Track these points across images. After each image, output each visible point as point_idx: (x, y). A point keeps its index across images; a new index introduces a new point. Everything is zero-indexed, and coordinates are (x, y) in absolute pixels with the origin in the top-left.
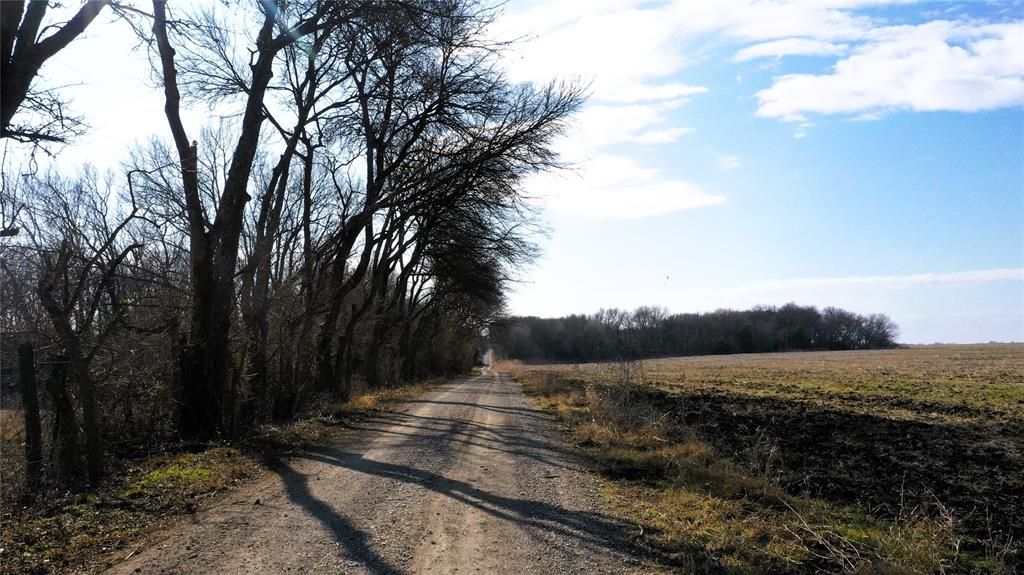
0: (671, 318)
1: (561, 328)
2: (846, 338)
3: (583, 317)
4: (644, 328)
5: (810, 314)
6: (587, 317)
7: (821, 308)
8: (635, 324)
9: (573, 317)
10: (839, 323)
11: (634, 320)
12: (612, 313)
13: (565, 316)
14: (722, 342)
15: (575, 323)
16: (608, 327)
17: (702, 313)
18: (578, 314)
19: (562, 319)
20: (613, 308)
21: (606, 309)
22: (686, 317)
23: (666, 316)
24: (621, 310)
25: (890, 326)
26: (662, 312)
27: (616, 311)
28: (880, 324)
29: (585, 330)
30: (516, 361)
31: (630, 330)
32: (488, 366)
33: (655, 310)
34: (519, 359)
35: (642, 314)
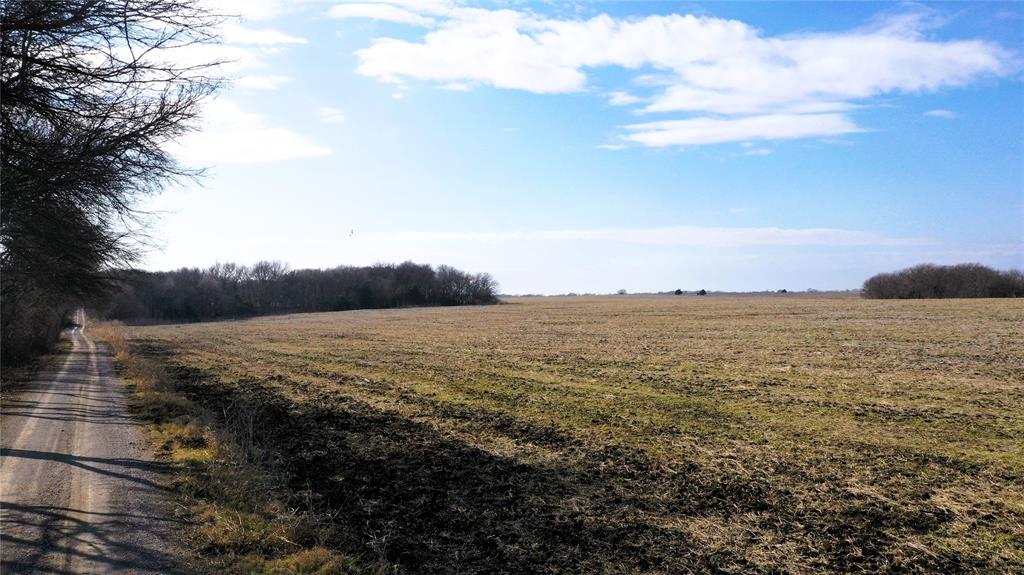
0: (293, 273)
1: (171, 283)
2: (456, 294)
3: (196, 271)
4: (263, 281)
5: (424, 272)
6: (201, 271)
7: (435, 267)
8: (253, 278)
9: (185, 271)
10: (450, 280)
11: (252, 275)
12: (229, 267)
13: (175, 269)
14: (342, 298)
15: (187, 278)
16: (224, 281)
17: (323, 268)
18: (190, 267)
19: (171, 274)
20: (230, 263)
21: (223, 263)
22: (308, 272)
23: (287, 271)
24: (239, 265)
25: (493, 283)
26: (283, 267)
27: (233, 266)
28: (485, 281)
29: (199, 286)
30: (116, 322)
31: (249, 283)
32: (80, 326)
33: (275, 265)
34: (120, 319)
35: (262, 268)
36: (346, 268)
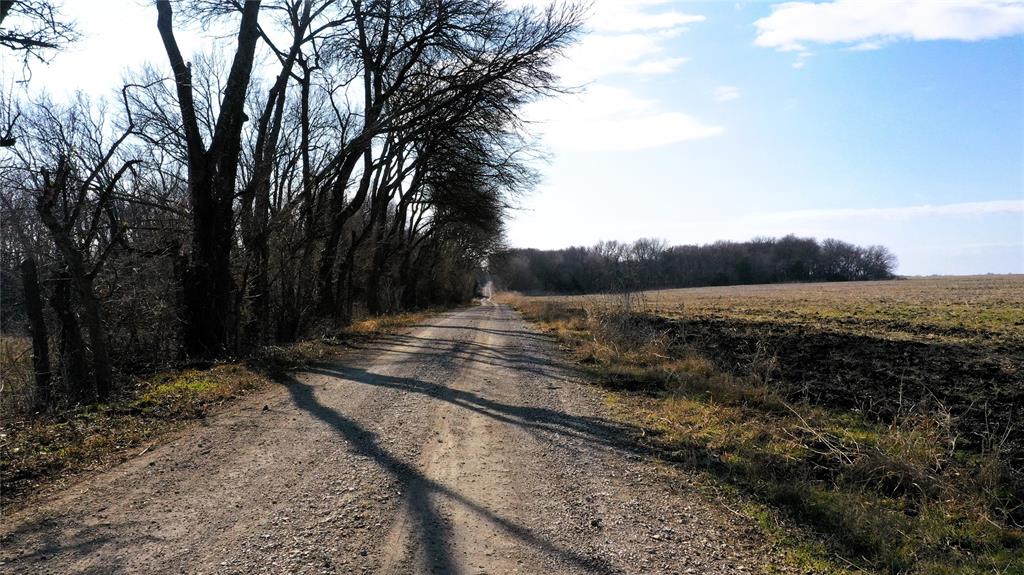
0: (671, 250)
1: (561, 259)
2: (844, 269)
3: (582, 249)
4: (643, 259)
5: (808, 246)
6: (586, 248)
7: (820, 241)
8: (634, 256)
9: (573, 249)
10: (838, 254)
11: (633, 252)
12: (612, 244)
13: (564, 248)
14: (720, 274)
15: (574, 255)
16: (607, 259)
17: (701, 245)
18: (577, 246)
19: (561, 252)
20: (612, 240)
21: (605, 241)
22: (685, 249)
23: (665, 249)
24: (620, 242)
25: (889, 257)
26: (661, 244)
27: (615, 243)
28: (879, 256)
29: (585, 261)
30: (516, 292)
31: (630, 263)
32: (487, 297)
33: (654, 241)
34: (518, 291)
35: (641, 246)
36: (724, 244)
